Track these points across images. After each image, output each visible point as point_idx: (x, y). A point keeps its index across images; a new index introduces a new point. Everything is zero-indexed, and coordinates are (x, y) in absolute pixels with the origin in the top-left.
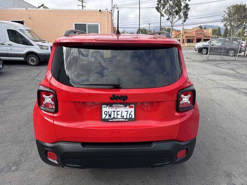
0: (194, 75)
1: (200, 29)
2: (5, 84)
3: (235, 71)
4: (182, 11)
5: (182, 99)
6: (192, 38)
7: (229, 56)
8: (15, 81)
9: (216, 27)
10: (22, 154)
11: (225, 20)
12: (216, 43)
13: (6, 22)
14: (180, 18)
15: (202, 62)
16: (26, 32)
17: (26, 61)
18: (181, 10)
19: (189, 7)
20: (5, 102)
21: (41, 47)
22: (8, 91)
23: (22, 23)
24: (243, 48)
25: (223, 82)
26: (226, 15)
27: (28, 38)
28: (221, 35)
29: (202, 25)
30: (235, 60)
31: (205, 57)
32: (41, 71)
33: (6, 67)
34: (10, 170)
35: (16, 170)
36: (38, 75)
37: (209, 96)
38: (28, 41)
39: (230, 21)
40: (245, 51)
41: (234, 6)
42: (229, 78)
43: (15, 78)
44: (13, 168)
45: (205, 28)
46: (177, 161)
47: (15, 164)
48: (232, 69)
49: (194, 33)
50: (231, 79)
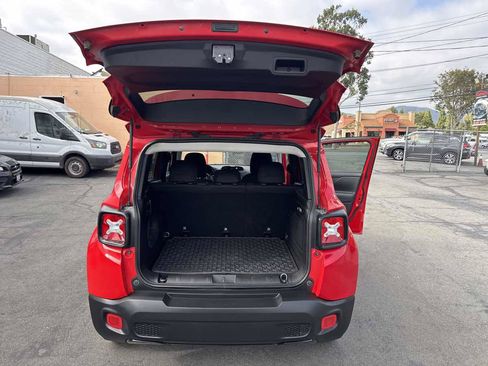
0: (375, 198)
1: (391, 112)
2: (25, 210)
3: (453, 191)
4: (356, 81)
5: (325, 230)
6: (377, 130)
7: (445, 163)
8: (42, 205)
9: (423, 109)
10: (56, 329)
11: (437, 97)
12: (419, 139)
13: (33, 99)
14: (353, 93)
15: (393, 174)
16: (68, 117)
17: (64, 169)
18: (354, 79)
19: (368, 74)
20: (26, 241)
21: (94, 144)
22: (29, 222)
23: (61, 100)
24: (472, 149)
25: (427, 211)
26: (439, 89)
27: (70, 128)
28: (432, 125)
29: (396, 106)
30: (456, 172)
31: (397, 165)
32: (91, 188)
33: (27, 179)
34: (35, 354)
35: (47, 354)
36: (84, 195)
37: (400, 236)
38: (71, 133)
39: (448, 99)
40: (475, 155)
41: (452, 73)
42: (439, 204)
43: (42, 199)
44: (42, 352)
45: (402, 112)
46: (320, 334)
47: (44, 345)
48: (447, 188)
49: (381, 121)
50: (445, 206)
